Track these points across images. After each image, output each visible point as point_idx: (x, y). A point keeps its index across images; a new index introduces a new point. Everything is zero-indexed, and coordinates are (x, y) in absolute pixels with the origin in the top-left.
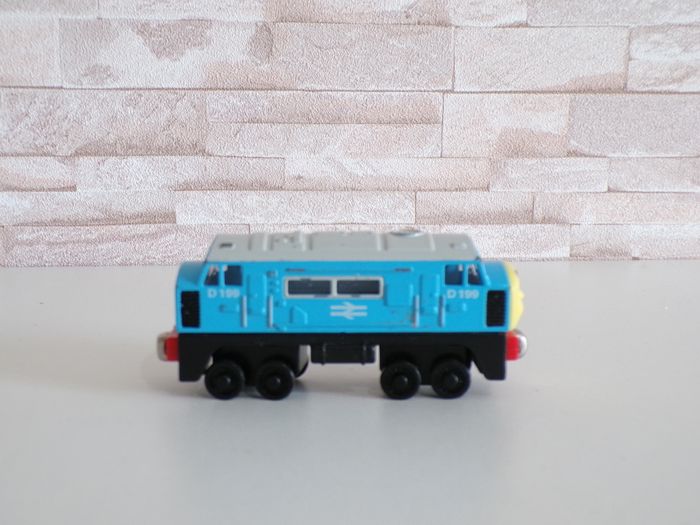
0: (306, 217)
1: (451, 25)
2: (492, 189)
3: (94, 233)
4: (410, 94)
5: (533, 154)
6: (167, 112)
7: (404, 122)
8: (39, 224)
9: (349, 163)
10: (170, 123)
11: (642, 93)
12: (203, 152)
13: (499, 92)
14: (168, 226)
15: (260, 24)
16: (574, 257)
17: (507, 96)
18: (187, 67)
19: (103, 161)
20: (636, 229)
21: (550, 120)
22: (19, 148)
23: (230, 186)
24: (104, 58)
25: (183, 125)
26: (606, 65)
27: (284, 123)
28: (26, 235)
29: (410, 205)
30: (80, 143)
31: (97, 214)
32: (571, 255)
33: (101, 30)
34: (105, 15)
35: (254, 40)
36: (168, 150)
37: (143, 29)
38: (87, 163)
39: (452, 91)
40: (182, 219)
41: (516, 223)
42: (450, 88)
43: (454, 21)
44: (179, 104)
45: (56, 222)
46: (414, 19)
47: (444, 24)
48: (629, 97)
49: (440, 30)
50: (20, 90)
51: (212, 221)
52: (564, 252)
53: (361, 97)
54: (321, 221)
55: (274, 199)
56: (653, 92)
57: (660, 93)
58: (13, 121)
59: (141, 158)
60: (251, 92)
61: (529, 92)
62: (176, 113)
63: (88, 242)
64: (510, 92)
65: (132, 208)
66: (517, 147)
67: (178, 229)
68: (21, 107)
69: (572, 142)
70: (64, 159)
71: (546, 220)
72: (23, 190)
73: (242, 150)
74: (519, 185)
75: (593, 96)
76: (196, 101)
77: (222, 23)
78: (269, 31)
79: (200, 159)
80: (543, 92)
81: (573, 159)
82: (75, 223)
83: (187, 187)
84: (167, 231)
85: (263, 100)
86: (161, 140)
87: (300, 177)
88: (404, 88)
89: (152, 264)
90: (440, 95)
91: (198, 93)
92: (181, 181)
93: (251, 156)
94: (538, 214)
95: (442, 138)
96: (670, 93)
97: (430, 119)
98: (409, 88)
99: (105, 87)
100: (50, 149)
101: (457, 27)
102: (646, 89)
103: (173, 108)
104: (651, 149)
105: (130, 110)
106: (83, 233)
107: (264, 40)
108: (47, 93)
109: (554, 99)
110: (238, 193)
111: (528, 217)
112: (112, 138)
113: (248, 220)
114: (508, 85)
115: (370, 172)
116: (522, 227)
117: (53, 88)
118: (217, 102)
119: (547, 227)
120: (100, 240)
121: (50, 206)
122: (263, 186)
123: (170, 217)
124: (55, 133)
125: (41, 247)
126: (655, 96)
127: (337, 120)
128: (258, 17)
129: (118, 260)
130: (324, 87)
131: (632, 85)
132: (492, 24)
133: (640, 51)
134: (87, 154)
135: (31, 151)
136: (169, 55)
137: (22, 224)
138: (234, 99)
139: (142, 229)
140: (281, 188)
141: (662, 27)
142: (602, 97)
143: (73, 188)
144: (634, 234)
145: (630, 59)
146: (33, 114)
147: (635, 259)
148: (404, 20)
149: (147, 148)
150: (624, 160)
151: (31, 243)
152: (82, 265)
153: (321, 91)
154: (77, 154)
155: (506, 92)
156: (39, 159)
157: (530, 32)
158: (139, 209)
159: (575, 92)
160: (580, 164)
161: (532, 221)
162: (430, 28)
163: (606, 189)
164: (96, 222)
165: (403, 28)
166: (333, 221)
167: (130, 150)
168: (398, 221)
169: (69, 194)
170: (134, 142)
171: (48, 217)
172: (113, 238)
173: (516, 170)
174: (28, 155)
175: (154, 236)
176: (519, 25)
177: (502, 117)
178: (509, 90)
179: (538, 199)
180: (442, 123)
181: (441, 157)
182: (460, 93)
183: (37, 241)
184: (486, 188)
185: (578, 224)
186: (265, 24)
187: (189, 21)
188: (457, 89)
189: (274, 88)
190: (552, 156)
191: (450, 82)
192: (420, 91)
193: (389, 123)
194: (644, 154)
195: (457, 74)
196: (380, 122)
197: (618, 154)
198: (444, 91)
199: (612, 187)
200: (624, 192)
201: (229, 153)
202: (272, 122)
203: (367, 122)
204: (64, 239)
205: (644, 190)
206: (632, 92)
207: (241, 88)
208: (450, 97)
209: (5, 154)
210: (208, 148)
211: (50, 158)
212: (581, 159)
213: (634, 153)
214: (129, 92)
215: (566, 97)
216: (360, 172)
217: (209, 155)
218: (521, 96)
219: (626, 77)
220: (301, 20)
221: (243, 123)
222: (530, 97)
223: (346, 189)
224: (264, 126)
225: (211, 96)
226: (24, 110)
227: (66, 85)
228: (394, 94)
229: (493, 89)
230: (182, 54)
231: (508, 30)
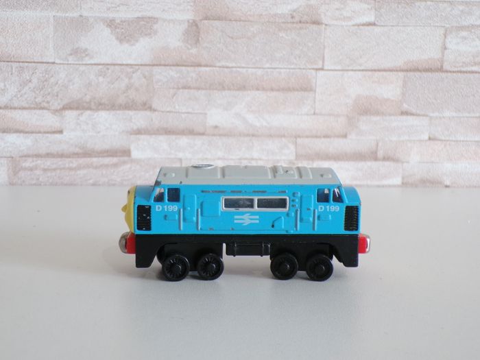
0: (220, 154)
1: (322, 24)
2: (349, 137)
3: (75, 163)
4: (294, 70)
5: (377, 113)
6: (126, 80)
7: (289, 90)
8: (38, 156)
9: (251, 118)
10: (128, 87)
11: (454, 72)
12: (150, 108)
13: (355, 70)
14: (126, 158)
15: (191, 21)
16: (404, 184)
17: (360, 73)
18: (140, 50)
19: (82, 114)
20: (448, 166)
21: (390, 90)
22: (24, 104)
23: (168, 132)
24: (84, 43)
25: (137, 90)
26: (430, 53)
27: (206, 89)
28: (28, 163)
29: (292, 147)
30: (66, 101)
31: (77, 150)
32: (403, 183)
33: (81, 24)
34: (85, 14)
35: (187, 32)
36: (127, 107)
37: (111, 24)
38: (70, 114)
39: (322, 69)
40: (135, 154)
41: (365, 160)
42: (320, 66)
43: (325, 21)
44: (134, 75)
45: (48, 155)
46: (297, 19)
47: (317, 23)
48: (444, 75)
49: (315, 27)
50: (26, 64)
51: (156, 156)
52: (397, 181)
53: (260, 72)
54: (231, 157)
55: (199, 141)
56: (461, 72)
57: (466, 72)
58: (21, 85)
59: (108, 112)
60: (184, 68)
61: (375, 70)
62: (132, 81)
63: (71, 169)
64: (363, 70)
65: (100, 145)
66: (366, 109)
67: (133, 161)
68: (26, 76)
69: (404, 105)
70: (56, 111)
71: (386, 159)
72: (26, 133)
73: (177, 107)
74: (367, 134)
75: (419, 73)
76: (146, 73)
77: (164, 20)
78: (197, 25)
79: (148, 113)
80: (385, 70)
81: (404, 117)
82: (61, 156)
83: (139, 132)
84: (125, 163)
85: (191, 73)
86: (122, 100)
87: (216, 127)
88: (289, 67)
89: (114, 185)
90: (313, 72)
91: (148, 68)
92: (135, 128)
93: (184, 111)
94: (380, 154)
95: (315, 102)
96: (473, 72)
97: (307, 88)
98: (292, 67)
99: (84, 63)
100: (45, 105)
101: (326, 25)
102: (456, 69)
103: (130, 78)
104: (459, 111)
105: (101, 79)
106: (67, 163)
107: (194, 32)
108: (43, 67)
109: (392, 76)
110: (174, 137)
111: (373, 156)
112: (88, 98)
113: (180, 155)
114: (360, 65)
115: (265, 124)
116: (369, 163)
117: (48, 63)
118: (161, 74)
119: (387, 163)
120: (79, 168)
121: (45, 143)
122: (191, 132)
123: (126, 153)
124: (49, 94)
125: (38, 172)
126: (462, 75)
127: (243, 88)
128: (189, 16)
129: (91, 181)
130: (234, 65)
131: (446, 66)
132: (350, 23)
133: (453, 43)
134: (71, 108)
135: (32, 106)
136: (128, 41)
137: (25, 156)
138: (173, 73)
139: (107, 160)
140: (203, 134)
141: (468, 27)
142: (425, 75)
143: (61, 132)
144: (447, 169)
145: (445, 48)
146: (35, 80)
147: (447, 186)
148: (290, 20)
149: (112, 106)
150: (440, 118)
151: (31, 169)
152: (66, 185)
153: (232, 67)
154: (65, 108)
155: (359, 70)
156: (38, 112)
157: (377, 30)
158: (106, 147)
159: (407, 71)
160: (410, 120)
161: (376, 159)
162: (308, 25)
163: (427, 138)
164: (76, 155)
165: (289, 25)
166: (238, 157)
167: (100, 106)
168: (283, 158)
169: (58, 136)
170: (103, 101)
171: (43, 151)
172: (88, 166)
173: (365, 124)
174: (30, 108)
175: (115, 165)
176: (369, 24)
177: (357, 87)
178: (362, 68)
179: (380, 144)
180: (315, 91)
181: (314, 114)
182: (328, 70)
183: (36, 168)
184: (345, 136)
185: (408, 162)
186: (194, 21)
187: (142, 18)
188: (326, 68)
189: (200, 65)
190: (390, 115)
191: (321, 62)
192: (300, 69)
193: (278, 90)
194: (454, 114)
195: (326, 58)
196: (272, 90)
197: (436, 114)
198: (317, 69)
199: (431, 136)
200: (440, 140)
201: (168, 110)
202: (198, 89)
203: (264, 89)
204: (54, 166)
205: (454, 139)
206: (447, 71)
207: (178, 65)
208: (321, 73)
209: (15, 108)
210: (154, 106)
211: (45, 111)
212: (410, 118)
213: (447, 114)
214: (100, 67)
215: (401, 74)
216: (258, 124)
217: (155, 110)
218: (370, 73)
219: (442, 61)
220: (219, 19)
221: (178, 89)
222: (377, 74)
223: (248, 135)
224: (192, 91)
225: (156, 70)
226: (28, 78)
227: (57, 61)
228: (282, 70)
229: (350, 68)
230: (137, 41)
231: (361, 27)
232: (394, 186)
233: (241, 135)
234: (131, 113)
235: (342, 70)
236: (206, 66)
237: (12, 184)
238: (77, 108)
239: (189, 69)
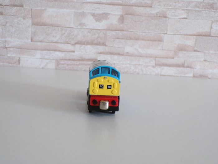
0: (128, 62)
1: (167, 17)
2: (174, 58)
3: (78, 63)
4: (156, 34)
5: (185, 50)
6: (97, 35)
7: (154, 41)
8: (66, 60)
9: (140, 50)
10: (98, 37)
12: (105, 45)
15: (121, 15)
16: (194, 77)
17: (180, 36)
18: (103, 25)
19: (82, 46)
20: (210, 71)
21: (190, 42)
22: (62, 42)
23: (111, 54)
24: (83, 21)
25: (101, 38)
26: (206, 30)
27: (125, 39)
28: (62, 62)
29: (154, 61)
30: (76, 41)
31: (79, 58)
33: (83, 15)
34: (85, 11)
35: (119, 19)
36: (98, 44)
37: (93, 15)
38: (78, 46)
39: (166, 34)
42: (166, 33)
43: (168, 16)
45: (69, 60)
46: (158, 16)
47: (165, 17)
48: (211, 38)
49: (165, 19)
50: (63, 28)
52: (191, 75)
53: (144, 34)
55: (121, 57)
56: (217, 37)
58: (61, 35)
59: (90, 46)
60: (118, 31)
61: (185, 35)
63: (76, 65)
64: (181, 35)
65: (87, 57)
66: (181, 48)
68: (63, 32)
69: (195, 48)
70: (73, 45)
71: (188, 67)
72: (62, 51)
73: (114, 45)
74: (181, 58)
75: (202, 37)
76: (105, 33)
77: (112, 14)
78: (123, 17)
79: (104, 47)
80: (189, 35)
81: (195, 52)
82: (74, 60)
83: (101, 53)
85: (120, 33)
86: (95, 42)
87: (128, 53)
90: (163, 35)
91: (105, 31)
93: (117, 47)
94: (186, 65)
95: (163, 45)
97: (160, 40)
98: (156, 32)
99: (83, 28)
100: (69, 42)
101: (169, 18)
102: (215, 36)
103: (99, 34)
104: (216, 51)
105: (89, 34)
106: (76, 63)
107: (122, 19)
108: (69, 29)
109: (192, 37)
110: (113, 55)
111: (183, 66)
112: (84, 40)
113: (115, 62)
115: (145, 52)
116: (181, 68)
117: (71, 28)
118: (109, 33)
119: (188, 69)
120: (79, 65)
121: (68, 56)
122: (119, 54)
124: (71, 38)
125: (66, 65)
127: (138, 39)
128: (120, 13)
129: (83, 70)
130: (135, 31)
131: (212, 35)
132: (178, 18)
133: (214, 26)
134: (78, 44)
136: (99, 21)
137: (62, 60)
138: (114, 33)
140: (123, 55)
142: (204, 37)
143: (74, 52)
144: (210, 72)
145: (212, 28)
146: (66, 34)
147: (209, 78)
148: (156, 16)
149: (92, 43)
151: (63, 64)
154: (76, 43)
155: (180, 35)
156: (67, 44)
157: (187, 20)
158: (89, 58)
159: (197, 35)
160: (197, 54)
162: (162, 18)
163: (203, 60)
164: (79, 60)
165: (156, 18)
167: (88, 43)
169: (73, 53)
171: (68, 58)
172: (82, 64)
173: (181, 54)
174: (64, 43)
176: (184, 18)
177: (178, 41)
178: (181, 34)
179: (186, 61)
180: (163, 42)
181: (163, 50)
182: (169, 34)
183: (65, 64)
184: (173, 58)
185: (196, 69)
186: (122, 15)
187: (104, 13)
188: (168, 33)
189: (123, 31)
190: (190, 51)
191: (166, 31)
192: (159, 33)
193: (150, 41)
194: (213, 52)
195: (168, 30)
196: (148, 40)
197: (207, 52)
198: (165, 34)
199: (205, 60)
200: (208, 61)
201: (111, 46)
202: (122, 39)
203: (145, 40)
204: (71, 64)
205: (213, 61)
206: (212, 36)
207: (115, 30)
208: (166, 35)
209: (59, 43)
210: (106, 44)
211: (69, 44)
212: (197, 53)
213: (211, 52)
214: (89, 30)
215: (195, 37)
216: (142, 52)
217: (107, 46)
218: (184, 36)
219: (210, 33)
220: (131, 14)
221: (115, 39)
222: (186, 36)
223: (139, 56)
224: (120, 40)
225: (108, 32)
226: (64, 33)
227: (74, 27)
228: (152, 34)
229: (177, 34)
230: (102, 21)
231: (181, 19)
232: (190, 77)
233: (136, 56)
234: (99, 46)
235: (174, 34)
236: (126, 31)
237: (56, 69)
238: (80, 44)
239: (119, 32)
